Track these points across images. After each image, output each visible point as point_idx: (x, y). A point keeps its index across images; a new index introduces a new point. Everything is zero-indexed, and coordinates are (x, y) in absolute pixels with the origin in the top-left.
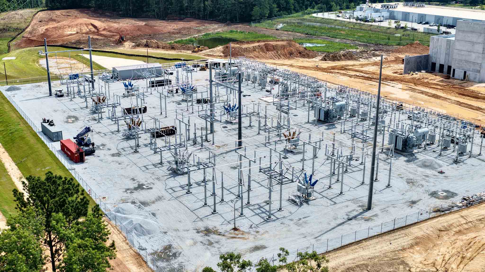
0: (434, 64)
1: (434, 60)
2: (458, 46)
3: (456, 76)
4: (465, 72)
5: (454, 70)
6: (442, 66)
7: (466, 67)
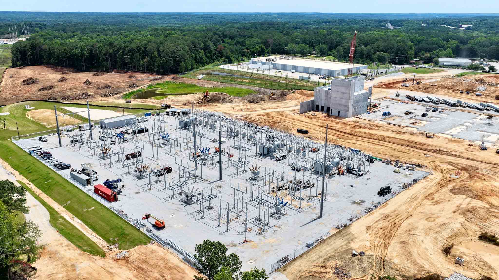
0: (317, 106)
1: (317, 104)
2: (333, 95)
3: (333, 114)
4: (339, 112)
5: (332, 110)
6: (323, 107)
7: (340, 108)
